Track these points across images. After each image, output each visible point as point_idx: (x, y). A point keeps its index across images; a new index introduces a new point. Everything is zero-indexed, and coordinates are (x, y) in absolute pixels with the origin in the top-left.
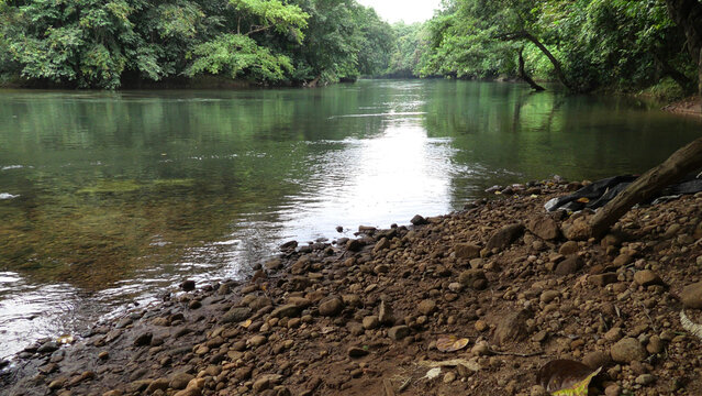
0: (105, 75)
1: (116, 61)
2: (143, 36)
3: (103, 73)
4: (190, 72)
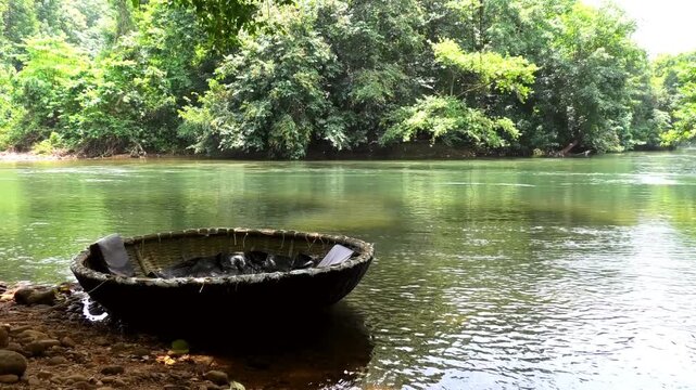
0: (290, 145)
1: (302, 132)
2: (336, 104)
3: (288, 143)
4: (381, 141)
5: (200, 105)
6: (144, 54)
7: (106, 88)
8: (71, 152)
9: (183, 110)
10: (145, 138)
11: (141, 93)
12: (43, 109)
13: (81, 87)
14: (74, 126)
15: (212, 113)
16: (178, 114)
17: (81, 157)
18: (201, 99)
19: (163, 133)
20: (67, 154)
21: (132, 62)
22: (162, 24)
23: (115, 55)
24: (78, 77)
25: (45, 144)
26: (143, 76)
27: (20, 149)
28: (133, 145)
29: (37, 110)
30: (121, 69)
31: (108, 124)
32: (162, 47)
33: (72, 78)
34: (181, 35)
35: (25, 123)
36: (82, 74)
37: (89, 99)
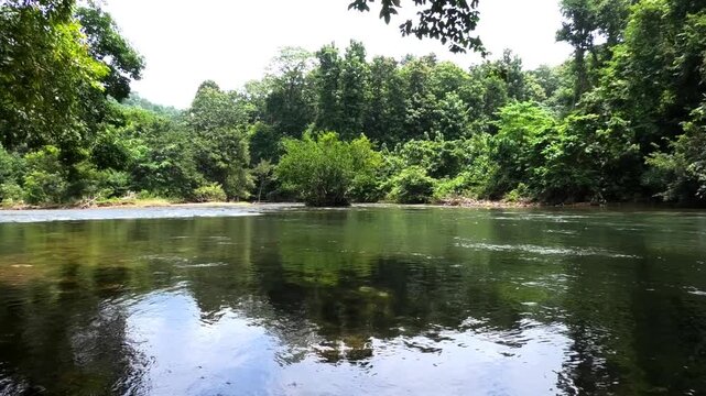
5: (670, 150)
6: (606, 106)
7: (569, 141)
8: (535, 200)
9: (650, 157)
10: (606, 187)
11: (601, 144)
12: (513, 164)
13: (546, 143)
14: (538, 177)
15: (687, 158)
16: (644, 160)
17: (543, 204)
18: (672, 143)
19: (626, 181)
20: (532, 202)
21: (593, 116)
22: (627, 75)
23: (577, 112)
24: (542, 135)
25: (513, 194)
26: (605, 128)
27: (495, 197)
28: (593, 193)
29: (508, 165)
30: (582, 123)
31: (569, 174)
32: (624, 98)
33: (538, 136)
34: (648, 82)
35: (498, 176)
36: (547, 131)
37: (553, 152)
